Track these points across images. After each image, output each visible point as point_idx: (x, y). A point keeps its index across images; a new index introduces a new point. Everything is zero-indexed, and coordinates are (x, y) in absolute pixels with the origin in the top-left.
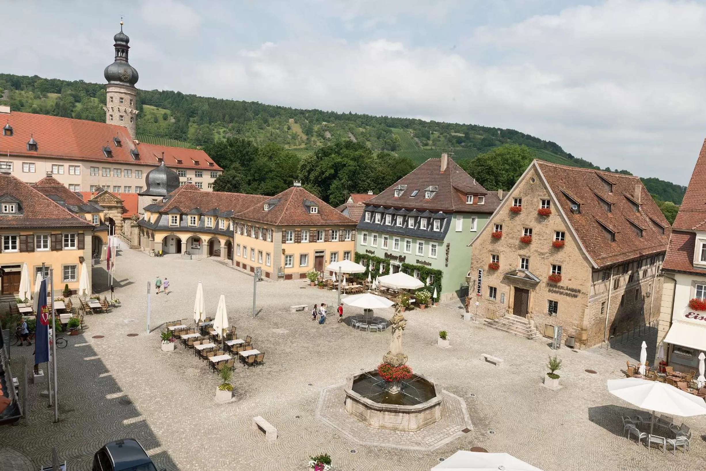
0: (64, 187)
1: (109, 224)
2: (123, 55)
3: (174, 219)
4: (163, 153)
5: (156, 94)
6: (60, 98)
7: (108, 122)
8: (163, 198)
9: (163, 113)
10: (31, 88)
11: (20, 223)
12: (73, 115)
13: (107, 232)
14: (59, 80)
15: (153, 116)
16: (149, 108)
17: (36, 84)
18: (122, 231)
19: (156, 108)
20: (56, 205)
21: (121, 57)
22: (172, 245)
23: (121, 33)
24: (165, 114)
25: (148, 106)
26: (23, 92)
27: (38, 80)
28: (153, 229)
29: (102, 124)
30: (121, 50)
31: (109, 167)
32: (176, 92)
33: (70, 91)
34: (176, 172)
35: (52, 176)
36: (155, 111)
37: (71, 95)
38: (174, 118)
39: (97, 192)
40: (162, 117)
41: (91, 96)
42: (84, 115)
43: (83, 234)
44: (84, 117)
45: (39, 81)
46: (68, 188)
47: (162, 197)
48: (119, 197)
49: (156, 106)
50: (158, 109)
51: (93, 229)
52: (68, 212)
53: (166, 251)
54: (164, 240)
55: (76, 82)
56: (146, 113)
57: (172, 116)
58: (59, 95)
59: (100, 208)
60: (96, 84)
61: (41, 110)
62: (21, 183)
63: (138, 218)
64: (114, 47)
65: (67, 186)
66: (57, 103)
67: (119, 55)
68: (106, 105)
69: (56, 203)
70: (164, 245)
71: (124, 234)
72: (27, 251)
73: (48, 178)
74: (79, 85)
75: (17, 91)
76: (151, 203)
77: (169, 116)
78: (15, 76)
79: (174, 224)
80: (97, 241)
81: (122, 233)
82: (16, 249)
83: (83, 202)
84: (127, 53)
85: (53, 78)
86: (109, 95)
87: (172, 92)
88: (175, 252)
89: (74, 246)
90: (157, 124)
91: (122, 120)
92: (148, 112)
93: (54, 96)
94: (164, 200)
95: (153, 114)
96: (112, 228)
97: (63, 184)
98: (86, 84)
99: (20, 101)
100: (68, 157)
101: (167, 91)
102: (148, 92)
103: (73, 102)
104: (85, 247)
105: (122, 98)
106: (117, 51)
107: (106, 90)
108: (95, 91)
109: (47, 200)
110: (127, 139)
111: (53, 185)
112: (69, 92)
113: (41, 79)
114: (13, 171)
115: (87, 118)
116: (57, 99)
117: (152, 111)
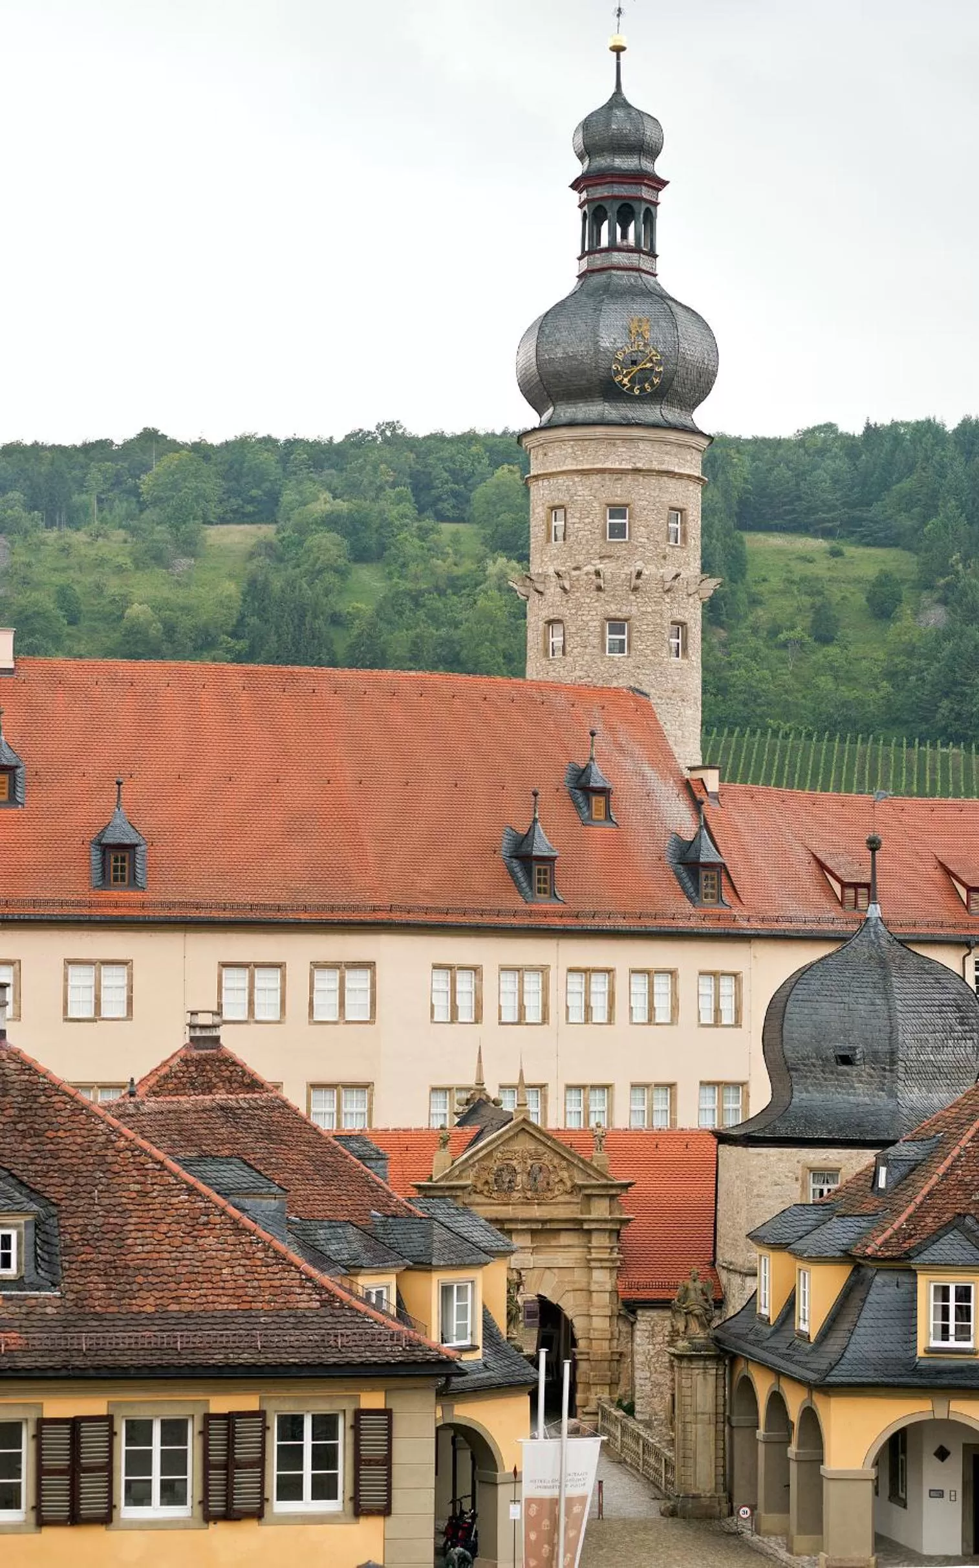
0: (285, 1105)
1: (541, 1344)
2: (624, 236)
3: (952, 1304)
4: (874, 845)
5: (822, 452)
6: (267, 548)
7: (534, 669)
8: (880, 1161)
9: (870, 571)
10: (121, 507)
11: (40, 1339)
12: (341, 643)
13: (527, 1399)
14: (268, 441)
15: (806, 600)
16: (780, 552)
17: (146, 482)
18: (621, 1390)
19: (821, 544)
20: (235, 1222)
21: (613, 248)
22: (940, 1494)
23: (617, 100)
24: (884, 580)
25: (777, 541)
26: (78, 538)
27: (161, 455)
28: (812, 1376)
29: (502, 683)
30: (612, 209)
31: (536, 961)
32: (951, 425)
33: (327, 495)
34: (957, 969)
35: (217, 1039)
36: (821, 569)
37: (331, 522)
38: (944, 601)
39: (470, 1130)
40: (861, 599)
41: (441, 518)
42: (399, 640)
43: (387, 1412)
44: (402, 651)
45: (165, 460)
46: (303, 1111)
47: (868, 1156)
48: (599, 1158)
49: (827, 534)
50: (836, 553)
51: (441, 1381)
52: (305, 1266)
53: (901, 1538)
54: (886, 1463)
55: (357, 441)
56: (763, 588)
57: (929, 586)
58: (267, 531)
59: (480, 1235)
60: (470, 438)
61: (170, 630)
62: (55, 1088)
63: (720, 1303)
64: (575, 197)
65: (295, 1096)
66: (253, 583)
67: (605, 242)
68: (524, 558)
69: (236, 1214)
70: (885, 1491)
71: (630, 1410)
72: (75, 1519)
73: (195, 1053)
74: (374, 456)
75: (51, 535)
76: (794, 1194)
77: (905, 592)
78: (44, 448)
79: (952, 1343)
80: (465, 1457)
81: (619, 1405)
82: (18, 1507)
83: (383, 1201)
84: (649, 219)
85: (239, 434)
86: (541, 496)
87: (928, 430)
88: (956, 1549)
89: (333, 1496)
90: (832, 650)
91: (620, 647)
92: (775, 582)
93: (237, 538)
94: (883, 1171)
95: (810, 585)
96: (554, 1370)
97: (278, 1086)
98: (411, 443)
99: (64, 596)
100: (305, 909)
101: (895, 425)
102: (778, 443)
103: (341, 562)
104: (396, 1506)
105: (617, 510)
106: (594, 215)
107: (526, 468)
108: (465, 481)
109: (191, 1190)
110: (648, 770)
111: (220, 1096)
112: (324, 504)
113: (175, 446)
114: (18, 1017)
115: (415, 659)
116: (251, 555)
117: (800, 570)
